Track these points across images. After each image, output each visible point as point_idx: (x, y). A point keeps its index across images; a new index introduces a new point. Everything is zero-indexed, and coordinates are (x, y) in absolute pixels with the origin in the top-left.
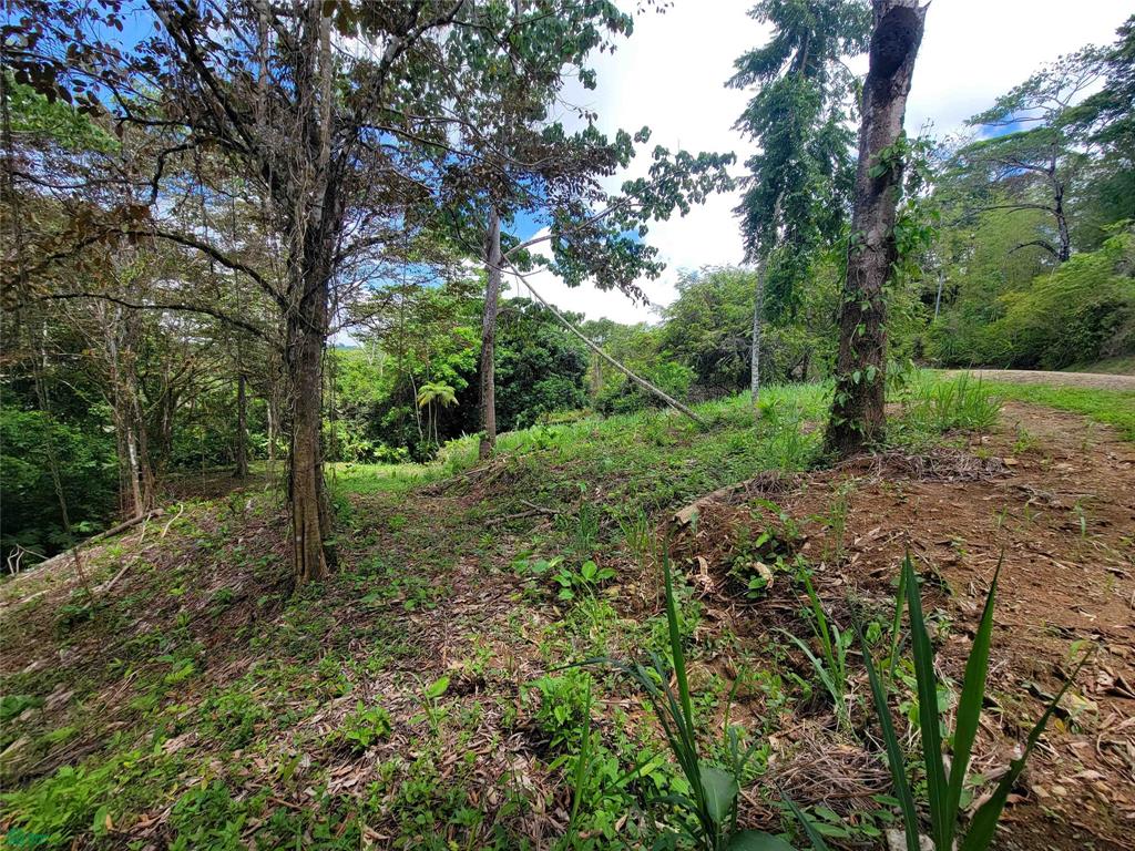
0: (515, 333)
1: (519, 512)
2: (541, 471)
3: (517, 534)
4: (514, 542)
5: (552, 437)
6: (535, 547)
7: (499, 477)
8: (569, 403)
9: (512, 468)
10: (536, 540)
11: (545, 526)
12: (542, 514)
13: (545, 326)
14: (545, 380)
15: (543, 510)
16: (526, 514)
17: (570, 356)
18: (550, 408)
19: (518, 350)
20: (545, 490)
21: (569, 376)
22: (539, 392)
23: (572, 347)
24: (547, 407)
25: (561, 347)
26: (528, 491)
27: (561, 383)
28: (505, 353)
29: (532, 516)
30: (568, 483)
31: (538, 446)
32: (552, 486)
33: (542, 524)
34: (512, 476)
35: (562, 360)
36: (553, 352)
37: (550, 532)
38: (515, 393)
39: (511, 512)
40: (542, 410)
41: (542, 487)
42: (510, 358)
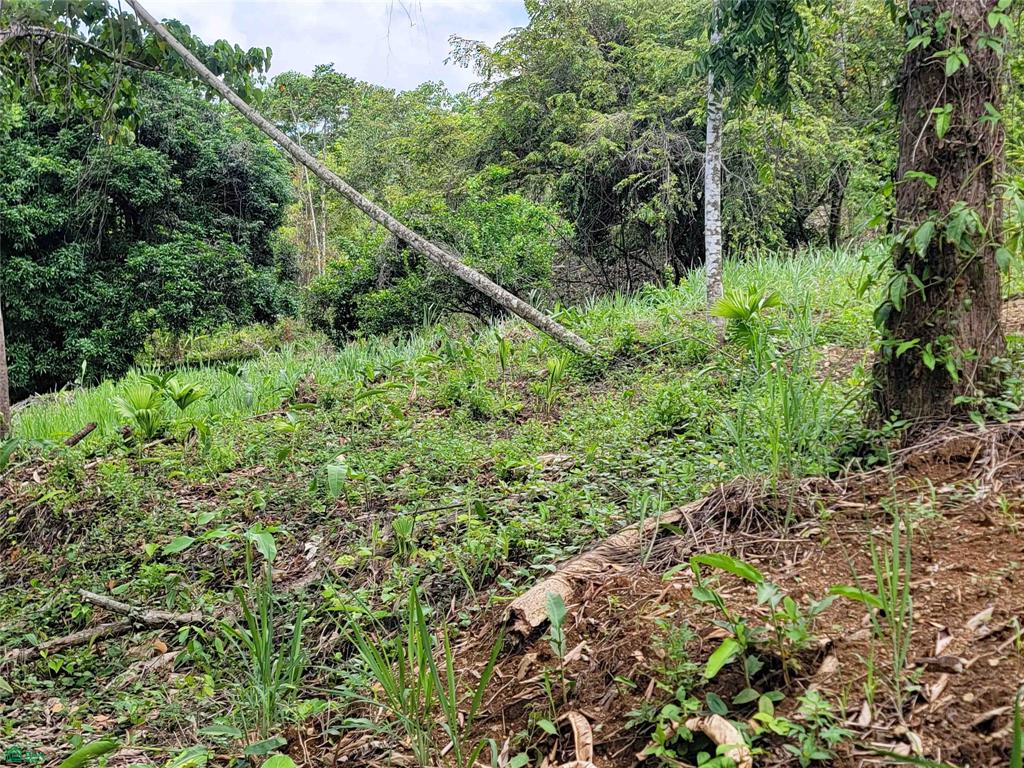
0: (65, 99)
1: (79, 626)
2: (146, 503)
3: (72, 692)
4: (61, 717)
5: (183, 401)
6: (129, 725)
7: (21, 527)
8: (234, 305)
9: (58, 498)
10: (130, 705)
11: (156, 663)
12: (147, 627)
13: (155, 84)
14: (161, 240)
15: (151, 615)
16: (102, 629)
17: (233, 172)
18: (179, 324)
19: (74, 153)
20: (160, 558)
21: (233, 228)
22: (148, 274)
23: (238, 147)
24: (168, 318)
25: (206, 146)
26: (107, 563)
27: (207, 250)
28: (35, 162)
29: (119, 634)
30: (222, 533)
31: (138, 429)
32: (179, 544)
33: (150, 655)
34: (59, 522)
35: (210, 183)
36: (185, 157)
37: (174, 677)
38: (72, 281)
39: (56, 627)
40: (151, 324)
41: (149, 549)
42: (53, 175)
